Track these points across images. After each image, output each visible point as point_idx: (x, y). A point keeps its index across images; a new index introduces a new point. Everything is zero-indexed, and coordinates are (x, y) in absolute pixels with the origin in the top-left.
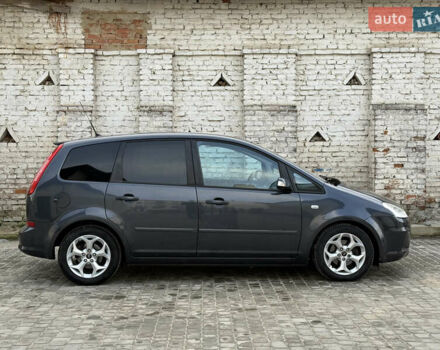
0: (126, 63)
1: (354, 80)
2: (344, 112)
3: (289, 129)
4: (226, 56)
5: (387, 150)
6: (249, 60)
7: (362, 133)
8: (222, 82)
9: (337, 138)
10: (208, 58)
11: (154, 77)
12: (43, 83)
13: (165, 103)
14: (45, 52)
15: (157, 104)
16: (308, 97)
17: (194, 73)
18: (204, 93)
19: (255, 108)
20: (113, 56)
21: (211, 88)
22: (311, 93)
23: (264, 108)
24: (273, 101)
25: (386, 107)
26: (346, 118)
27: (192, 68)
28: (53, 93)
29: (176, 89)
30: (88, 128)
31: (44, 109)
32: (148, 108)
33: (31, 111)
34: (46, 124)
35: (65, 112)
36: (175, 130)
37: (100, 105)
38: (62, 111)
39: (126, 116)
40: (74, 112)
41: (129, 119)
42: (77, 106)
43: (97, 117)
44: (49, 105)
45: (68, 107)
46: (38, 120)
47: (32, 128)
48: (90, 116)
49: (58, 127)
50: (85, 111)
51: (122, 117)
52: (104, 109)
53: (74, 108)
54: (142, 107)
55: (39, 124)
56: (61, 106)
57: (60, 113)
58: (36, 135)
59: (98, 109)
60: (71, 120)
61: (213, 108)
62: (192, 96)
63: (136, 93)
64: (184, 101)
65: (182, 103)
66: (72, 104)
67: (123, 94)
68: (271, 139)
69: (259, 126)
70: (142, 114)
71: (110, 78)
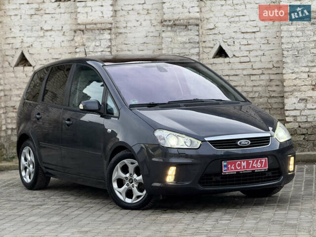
13: (191, 15)
15: (181, 16)
28: (70, 10)
30: (108, 47)
31: (60, 29)
32: (171, 23)
33: (47, 31)
34: (63, 44)
35: (83, 31)
36: (204, 45)
37: (120, 21)
38: (80, 30)
39: (149, 32)
40: (92, 30)
41: (152, 34)
42: (95, 24)
43: (117, 34)
44: (65, 24)
45: (85, 25)
46: (54, 41)
47: (48, 50)
48: (110, 34)
49: (76, 48)
50: (104, 29)
51: (144, 34)
52: (125, 25)
53: (92, 26)
54: (166, 21)
55: (56, 45)
56: (79, 24)
57: (77, 32)
58: (53, 57)
59: (118, 25)
60: (90, 40)
61: (246, 19)
62: (222, 5)
63: (158, 6)
64: (213, 11)
65: (211, 14)
66: (91, 22)
67: (145, 7)
68: (312, 51)
69: (298, 37)
70: (165, 29)
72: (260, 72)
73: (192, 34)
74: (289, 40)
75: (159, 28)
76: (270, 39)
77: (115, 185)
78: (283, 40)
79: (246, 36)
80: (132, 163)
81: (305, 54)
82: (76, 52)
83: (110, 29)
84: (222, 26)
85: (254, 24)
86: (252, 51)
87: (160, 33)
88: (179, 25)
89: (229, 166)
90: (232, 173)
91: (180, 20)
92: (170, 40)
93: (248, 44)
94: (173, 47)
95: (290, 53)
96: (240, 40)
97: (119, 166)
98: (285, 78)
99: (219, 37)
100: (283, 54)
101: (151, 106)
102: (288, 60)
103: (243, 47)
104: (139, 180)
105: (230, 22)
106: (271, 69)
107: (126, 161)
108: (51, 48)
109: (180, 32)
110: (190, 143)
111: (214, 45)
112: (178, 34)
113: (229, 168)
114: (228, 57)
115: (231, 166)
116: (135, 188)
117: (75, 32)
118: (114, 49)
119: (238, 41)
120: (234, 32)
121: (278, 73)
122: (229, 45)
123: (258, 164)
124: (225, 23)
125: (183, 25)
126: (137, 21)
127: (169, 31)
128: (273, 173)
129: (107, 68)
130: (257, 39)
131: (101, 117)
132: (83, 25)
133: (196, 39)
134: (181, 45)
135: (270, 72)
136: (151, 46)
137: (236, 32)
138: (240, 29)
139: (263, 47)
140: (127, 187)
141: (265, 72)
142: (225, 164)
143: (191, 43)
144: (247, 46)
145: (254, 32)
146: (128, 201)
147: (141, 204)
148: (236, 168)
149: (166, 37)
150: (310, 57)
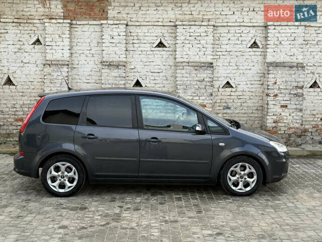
0: (93, 30)
1: (255, 45)
2: (246, 67)
3: (208, 79)
4: (164, 26)
5: (276, 96)
6: (180, 30)
7: (259, 82)
8: (161, 45)
9: (241, 86)
10: (151, 27)
11: (113, 41)
12: (34, 44)
13: (121, 59)
14: (35, 21)
15: (114, 60)
16: (221, 57)
17: (141, 38)
18: (148, 53)
19: (184, 64)
20: (84, 24)
21: (153, 49)
22: (224, 53)
23: (190, 64)
24: (197, 59)
25: (277, 65)
26: (248, 71)
27: (139, 34)
28: (41, 51)
29: (128, 49)
30: (66, 77)
31: (35, 62)
32: (108, 63)
33: (26, 63)
34: (36, 73)
35: (49, 65)
36: (128, 78)
37: (74, 60)
39: (93, 68)
40: (56, 65)
41: (95, 70)
42: (58, 61)
43: (73, 68)
44: (38, 59)
45: (51, 61)
46: (30, 70)
47: (26, 76)
48: (67, 68)
49: (44, 76)
50: (64, 65)
51: (90, 69)
52: (77, 63)
53: (56, 62)
54: (104, 62)
55: (31, 73)
56: (47, 60)
57: (46, 65)
58: (29, 80)
59: (73, 63)
60: (54, 71)
61: (155, 63)
62: (140, 55)
63: (100, 52)
64: (134, 58)
65: (133, 60)
66: (54, 59)
67: (91, 52)
68: (195, 87)
69: (187, 77)
70: (104, 67)
71: (82, 41)
73: (121, 72)
74: (181, 79)
75: (100, 66)
76: (169, 78)
78: (178, 79)
79: (154, 74)
81: (191, 88)
82: (45, 79)
83: (68, 65)
84: (139, 67)
85: (159, 67)
86: (157, 84)
87: (100, 70)
88: (113, 66)
91: (114, 62)
92: (107, 74)
93: (155, 80)
94: (108, 79)
95: (182, 87)
99: (137, 74)
100: (177, 88)
103: (151, 81)
105: (144, 65)
108: (28, 75)
109: (113, 70)
111: (134, 79)
114: (142, 87)
117: (44, 65)
118: (70, 77)
119: (149, 77)
122: (143, 80)
124: (141, 65)
125: (116, 66)
126: (86, 61)
127: (106, 69)
130: (161, 77)
134: (114, 78)
136: (94, 77)
137: (148, 71)
138: (150, 70)
143: (120, 77)
145: (159, 72)
149: (105, 73)
150: (193, 90)
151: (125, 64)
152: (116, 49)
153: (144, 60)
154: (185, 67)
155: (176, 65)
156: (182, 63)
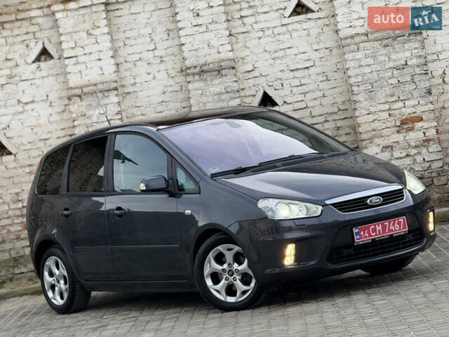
3: (414, 61)
8: (300, 8)
11: (199, 21)
12: (38, 59)
13: (222, 56)
14: (32, 14)
15: (209, 59)
17: (256, 3)
18: (276, 31)
21: (285, 21)
23: (371, 37)
28: (54, 72)
29: (234, 31)
30: (117, 114)
31: (45, 98)
32: (198, 69)
33: (27, 103)
34: (51, 119)
35: (80, 96)
36: (244, 93)
37: (125, 77)
38: (75, 96)
39: (167, 86)
40: (92, 93)
41: (170, 89)
42: (95, 85)
43: (124, 95)
44: (51, 91)
45: (81, 88)
46: (39, 115)
47: (32, 129)
48: (117, 95)
49: (74, 121)
50: (109, 90)
51: (160, 90)
52: (133, 82)
53: (90, 88)
54: (190, 68)
55: (41, 121)
56: (71, 88)
57: (72, 99)
58: (40, 138)
59: (123, 83)
60: (91, 107)
61: (294, 51)
62: (260, 38)
63: (175, 50)
64: (249, 48)
65: (247, 52)
66: (87, 83)
67: (157, 53)
68: (390, 81)
69: (369, 65)
70: (189, 79)
71: (134, 33)
72: (322, 119)
73: (228, 81)
74: (357, 71)
75: (181, 79)
76: (330, 74)
77: (209, 282)
78: (350, 73)
79: (297, 74)
80: (230, 250)
81: (382, 87)
82: (74, 127)
83: (116, 89)
84: (263, 66)
85: (305, 56)
86: (307, 93)
87: (182, 86)
88: (209, 72)
89: (362, 233)
90: (366, 242)
91: (209, 64)
92: (200, 92)
93: (301, 85)
94: (205, 101)
95: (362, 88)
96: (290, 81)
97: (211, 256)
98: (359, 122)
99: (262, 81)
100: (352, 91)
101: (239, 172)
102: (360, 98)
103: (295, 90)
104: (242, 270)
105: (273, 59)
106: (336, 113)
107: (220, 248)
108: (36, 126)
109: (211, 80)
110: (306, 211)
111: (257, 92)
112: (209, 83)
113: (362, 236)
114: (277, 105)
115: (364, 233)
116: (238, 281)
117: (69, 99)
118: (124, 114)
119: (287, 82)
120: (281, 71)
121: (346, 118)
122: (276, 90)
123: (396, 225)
124: (267, 60)
125: (215, 71)
126: (149, 74)
127: (196, 81)
128: (413, 236)
129: (164, 133)
130: (313, 77)
131: (170, 196)
132: (79, 88)
133: (235, 87)
134: (216, 97)
135: (335, 117)
136: (171, 105)
137: (283, 70)
138: (287, 66)
139: (323, 86)
140: (226, 282)
141: (329, 119)
142: (357, 231)
143: (229, 93)
144: (301, 88)
145: (307, 68)
146: (231, 299)
147: (249, 301)
148: (370, 235)
149: (195, 90)
150: (388, 90)
151: (233, 64)
152: (208, 36)
153: (272, 47)
154: (361, 45)
155: (342, 45)
156: (352, 37)
